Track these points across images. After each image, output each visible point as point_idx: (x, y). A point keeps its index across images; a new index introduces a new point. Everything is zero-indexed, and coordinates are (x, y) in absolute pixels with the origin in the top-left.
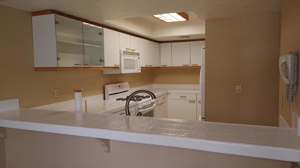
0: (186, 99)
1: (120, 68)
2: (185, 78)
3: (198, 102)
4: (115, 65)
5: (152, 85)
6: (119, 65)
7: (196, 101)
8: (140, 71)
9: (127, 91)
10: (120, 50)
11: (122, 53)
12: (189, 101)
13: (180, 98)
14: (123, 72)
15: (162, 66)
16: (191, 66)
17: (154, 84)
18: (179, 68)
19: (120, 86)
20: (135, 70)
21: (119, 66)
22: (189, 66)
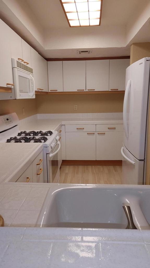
0: (84, 130)
1: (13, 91)
2: (77, 106)
3: (98, 133)
4: (7, 84)
5: (36, 115)
6: (12, 85)
7: (95, 133)
8: (34, 97)
9: (16, 126)
10: (12, 59)
11: (16, 66)
12: (87, 133)
13: (76, 130)
14: (18, 97)
15: (51, 90)
16: (87, 91)
17: (38, 114)
18: (71, 93)
19: (8, 119)
20: (30, 94)
21: (13, 87)
22: (85, 91)
